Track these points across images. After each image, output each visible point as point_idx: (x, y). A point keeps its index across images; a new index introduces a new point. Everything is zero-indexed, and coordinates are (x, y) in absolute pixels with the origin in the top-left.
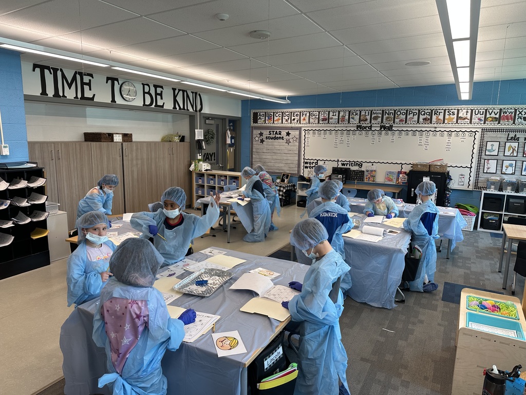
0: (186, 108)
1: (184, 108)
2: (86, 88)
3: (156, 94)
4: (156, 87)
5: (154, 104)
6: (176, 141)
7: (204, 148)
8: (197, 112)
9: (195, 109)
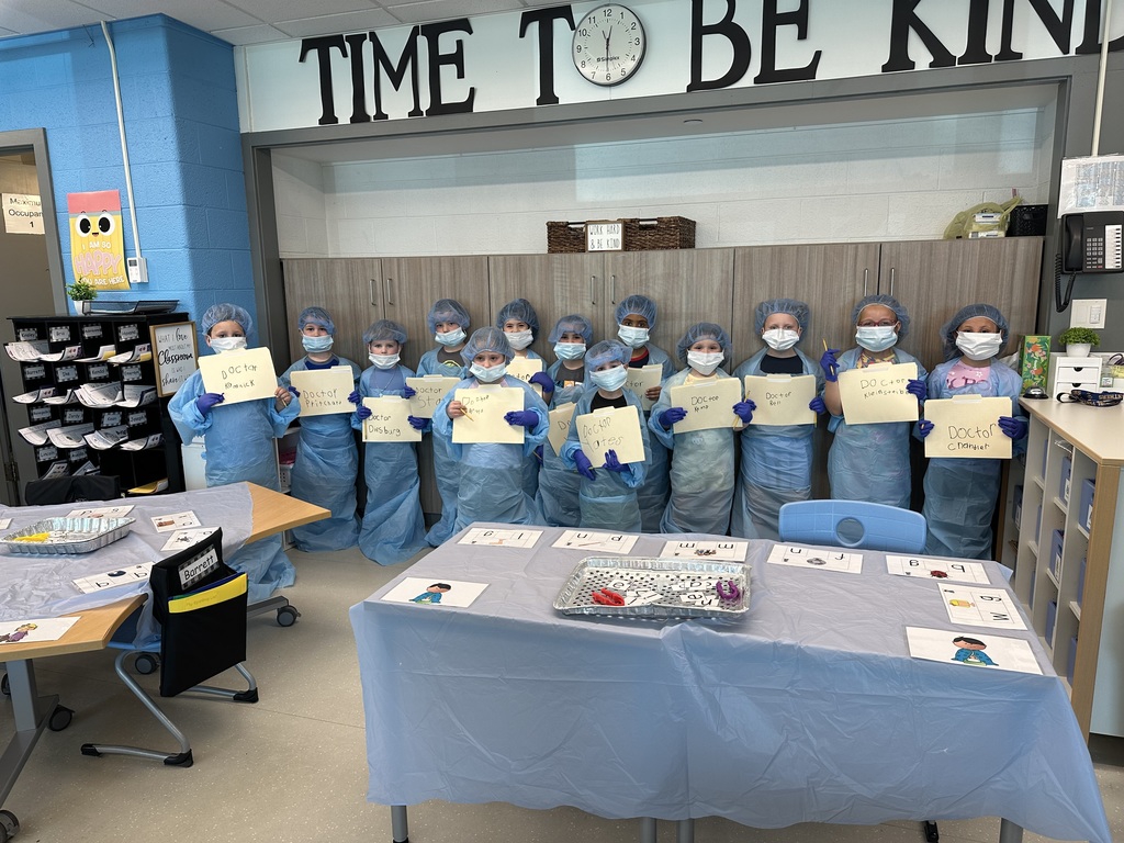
0: (993, 46)
2: (448, 72)
3: (772, 21)
5: (754, 70)
6: (980, 235)
7: (1112, 262)
8: (1099, 50)
9: (1077, 38)
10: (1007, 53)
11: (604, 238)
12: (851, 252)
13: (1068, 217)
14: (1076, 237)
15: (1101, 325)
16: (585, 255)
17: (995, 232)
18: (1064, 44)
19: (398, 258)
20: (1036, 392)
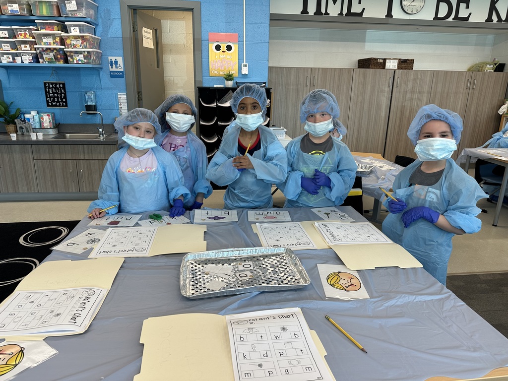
5: (453, 16)
6: (488, 71)
11: (392, 65)
16: (384, 70)
17: (491, 70)
19: (319, 68)
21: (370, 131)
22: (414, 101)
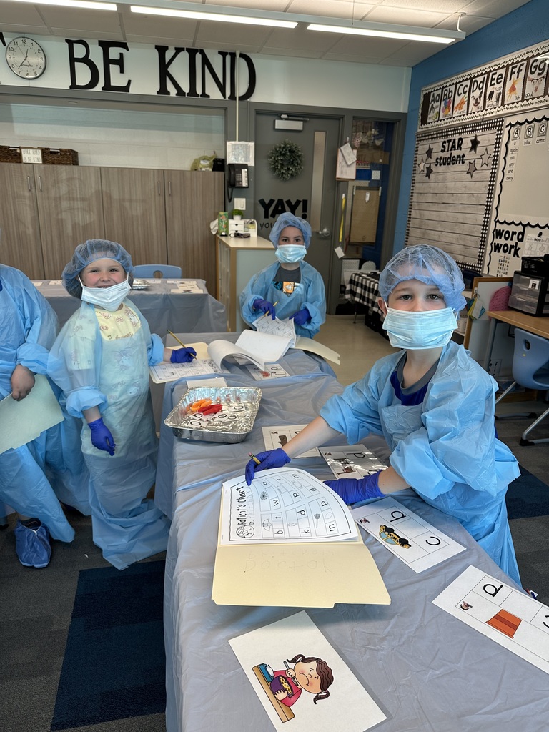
0: (199, 91)
1: (193, 91)
3: (107, 62)
4: (105, 45)
5: (101, 83)
6: (204, 169)
7: (245, 184)
8: (235, 99)
9: (228, 93)
10: (204, 95)
11: (32, 157)
12: (152, 173)
13: (230, 164)
14: (232, 173)
15: (244, 209)
16: (22, 165)
17: (208, 169)
18: (224, 95)
20: (224, 234)
21: (15, 257)
22: (76, 213)
